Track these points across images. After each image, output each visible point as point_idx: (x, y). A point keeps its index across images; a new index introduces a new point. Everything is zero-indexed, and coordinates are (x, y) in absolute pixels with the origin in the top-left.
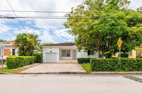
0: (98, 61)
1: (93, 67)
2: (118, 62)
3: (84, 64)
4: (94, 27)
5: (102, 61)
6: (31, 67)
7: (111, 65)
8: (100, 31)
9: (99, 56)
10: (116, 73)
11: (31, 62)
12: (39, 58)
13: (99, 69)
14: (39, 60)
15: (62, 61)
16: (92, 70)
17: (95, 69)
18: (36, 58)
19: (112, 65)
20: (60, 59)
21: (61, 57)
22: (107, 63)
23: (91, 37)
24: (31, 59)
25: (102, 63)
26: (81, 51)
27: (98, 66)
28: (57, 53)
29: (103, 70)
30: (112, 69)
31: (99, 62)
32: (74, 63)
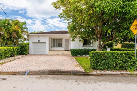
0: (103, 55)
1: (94, 63)
2: (133, 56)
3: (79, 57)
4: (96, 4)
5: (108, 55)
6: (11, 61)
7: (121, 62)
8: (105, 9)
9: (100, 46)
10: (129, 73)
11: (12, 53)
12: (24, 48)
13: (103, 67)
14: (23, 51)
15: (52, 53)
16: (93, 69)
17: (97, 66)
18: (21, 49)
19: (124, 60)
20: (50, 50)
21: (52, 48)
22: (116, 58)
23: (91, 20)
24: (13, 51)
25: (108, 58)
26: (75, 40)
27: (102, 62)
28: (46, 43)
29: (109, 69)
30: (123, 67)
31: (104, 57)
32: (66, 55)
